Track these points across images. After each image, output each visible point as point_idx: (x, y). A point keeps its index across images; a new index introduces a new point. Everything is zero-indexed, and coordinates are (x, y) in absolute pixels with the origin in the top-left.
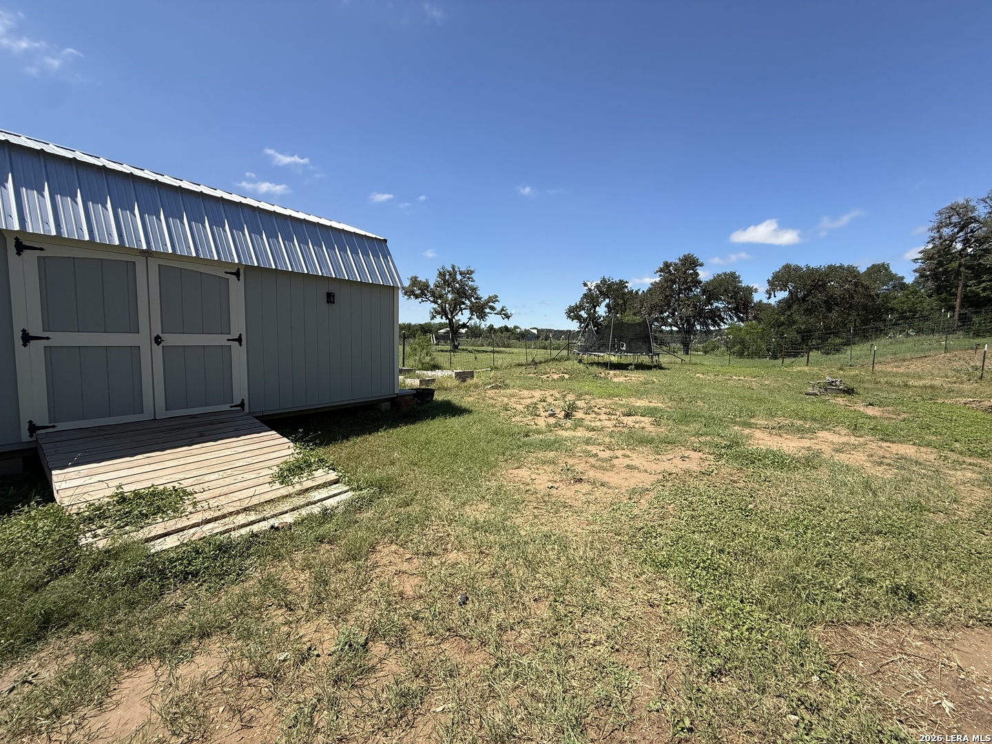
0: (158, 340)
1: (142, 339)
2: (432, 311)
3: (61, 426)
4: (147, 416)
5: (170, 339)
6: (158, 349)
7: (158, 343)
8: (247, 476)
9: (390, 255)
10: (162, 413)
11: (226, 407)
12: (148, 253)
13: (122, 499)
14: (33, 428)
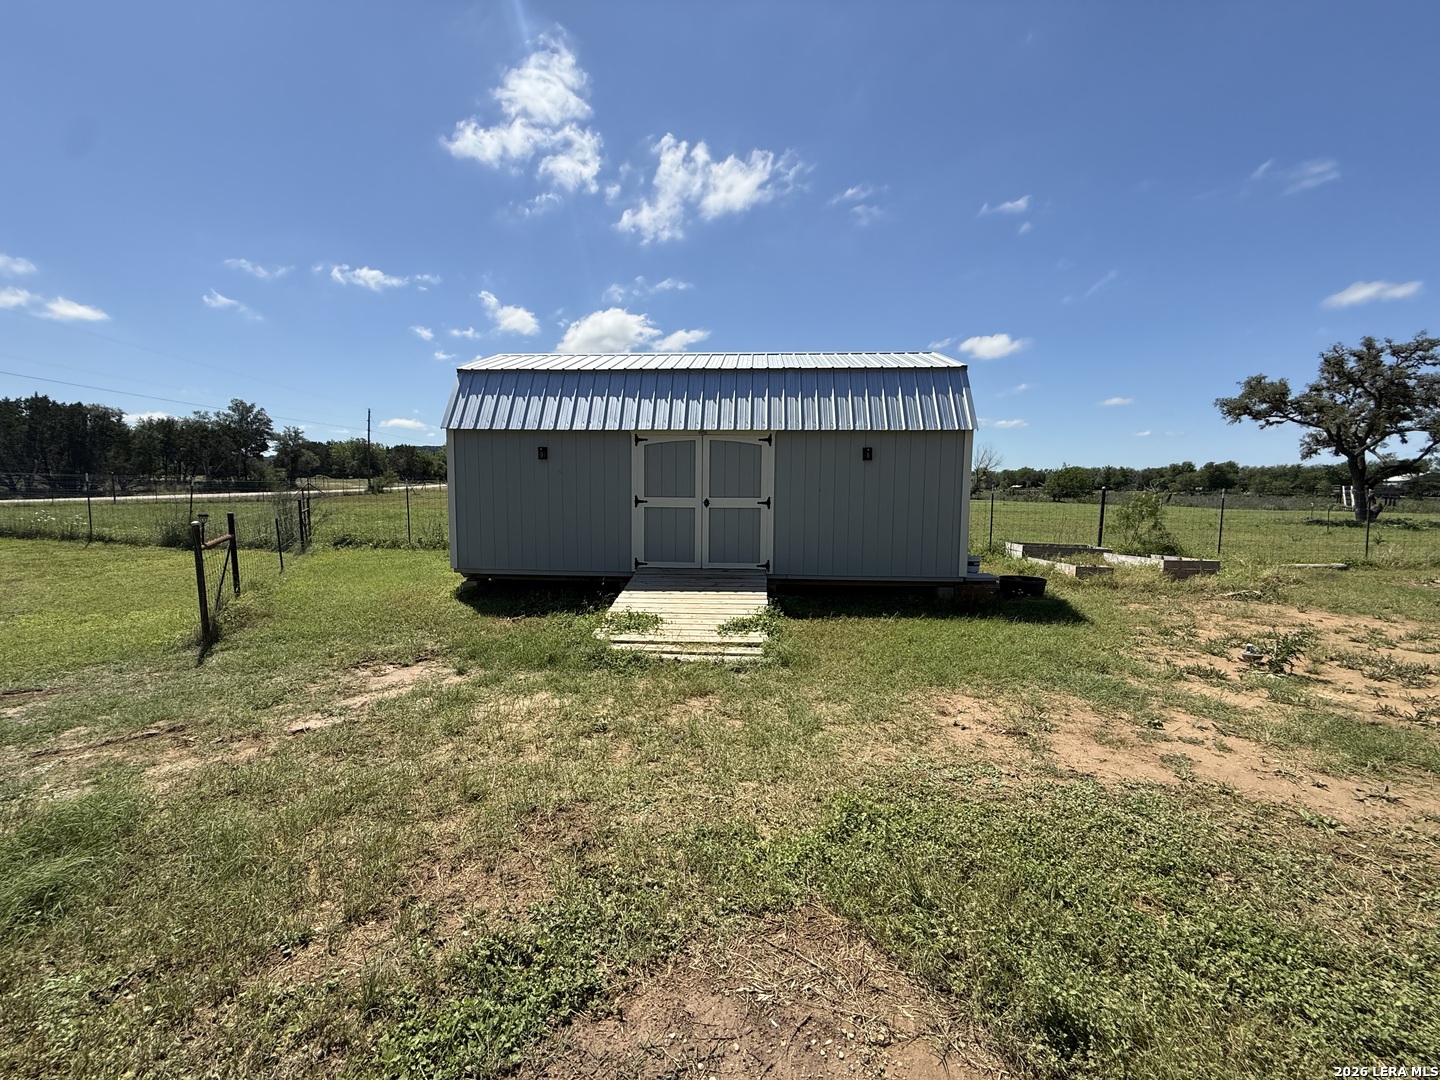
0: (707, 503)
1: (696, 503)
2: (1307, 440)
3: (651, 564)
4: (696, 565)
5: (716, 503)
6: (706, 510)
7: (707, 505)
8: (705, 622)
9: (968, 386)
10: (707, 565)
11: (754, 566)
12: (702, 432)
13: (631, 616)
14: (637, 563)
